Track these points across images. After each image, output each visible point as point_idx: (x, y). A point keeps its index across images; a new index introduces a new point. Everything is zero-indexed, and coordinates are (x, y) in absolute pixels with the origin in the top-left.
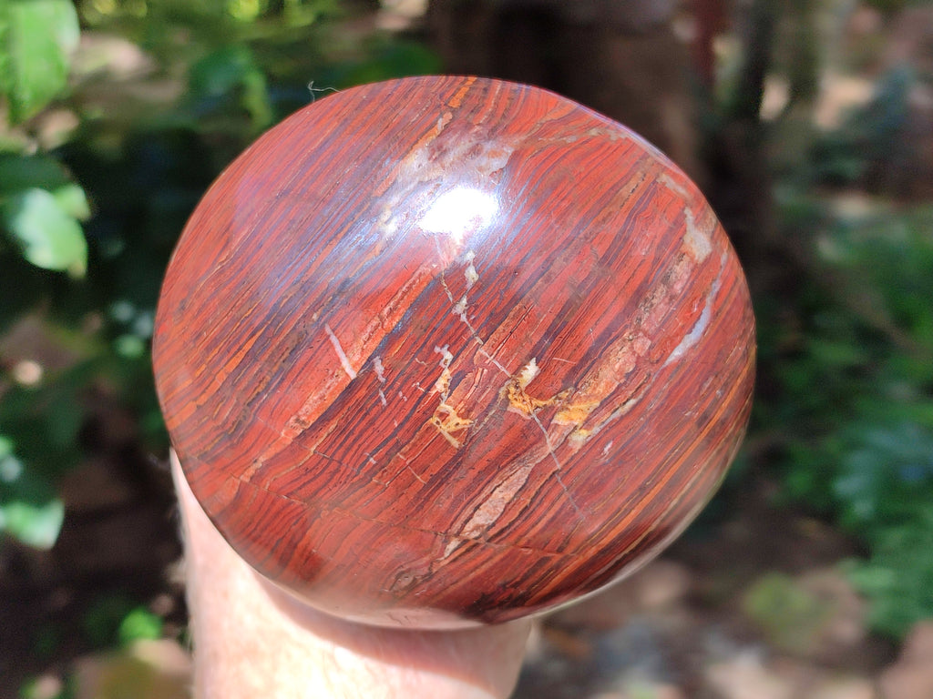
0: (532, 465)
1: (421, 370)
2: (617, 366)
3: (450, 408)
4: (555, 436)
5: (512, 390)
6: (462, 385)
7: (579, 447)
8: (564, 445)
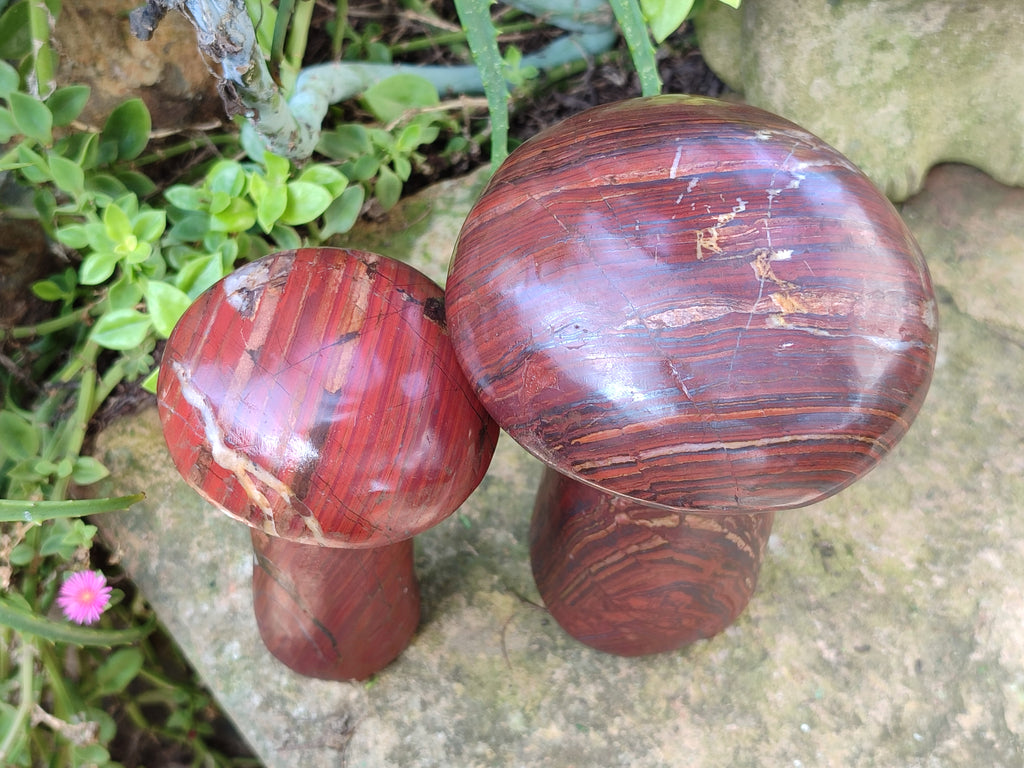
0: (733, 310)
1: (718, 201)
2: (836, 304)
3: (715, 234)
4: (763, 305)
5: (764, 255)
6: (735, 228)
7: (771, 327)
8: (762, 317)
